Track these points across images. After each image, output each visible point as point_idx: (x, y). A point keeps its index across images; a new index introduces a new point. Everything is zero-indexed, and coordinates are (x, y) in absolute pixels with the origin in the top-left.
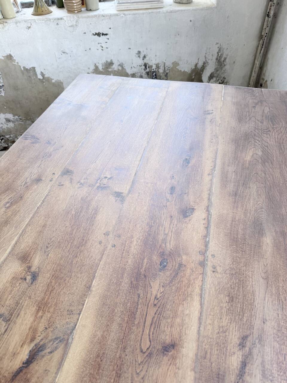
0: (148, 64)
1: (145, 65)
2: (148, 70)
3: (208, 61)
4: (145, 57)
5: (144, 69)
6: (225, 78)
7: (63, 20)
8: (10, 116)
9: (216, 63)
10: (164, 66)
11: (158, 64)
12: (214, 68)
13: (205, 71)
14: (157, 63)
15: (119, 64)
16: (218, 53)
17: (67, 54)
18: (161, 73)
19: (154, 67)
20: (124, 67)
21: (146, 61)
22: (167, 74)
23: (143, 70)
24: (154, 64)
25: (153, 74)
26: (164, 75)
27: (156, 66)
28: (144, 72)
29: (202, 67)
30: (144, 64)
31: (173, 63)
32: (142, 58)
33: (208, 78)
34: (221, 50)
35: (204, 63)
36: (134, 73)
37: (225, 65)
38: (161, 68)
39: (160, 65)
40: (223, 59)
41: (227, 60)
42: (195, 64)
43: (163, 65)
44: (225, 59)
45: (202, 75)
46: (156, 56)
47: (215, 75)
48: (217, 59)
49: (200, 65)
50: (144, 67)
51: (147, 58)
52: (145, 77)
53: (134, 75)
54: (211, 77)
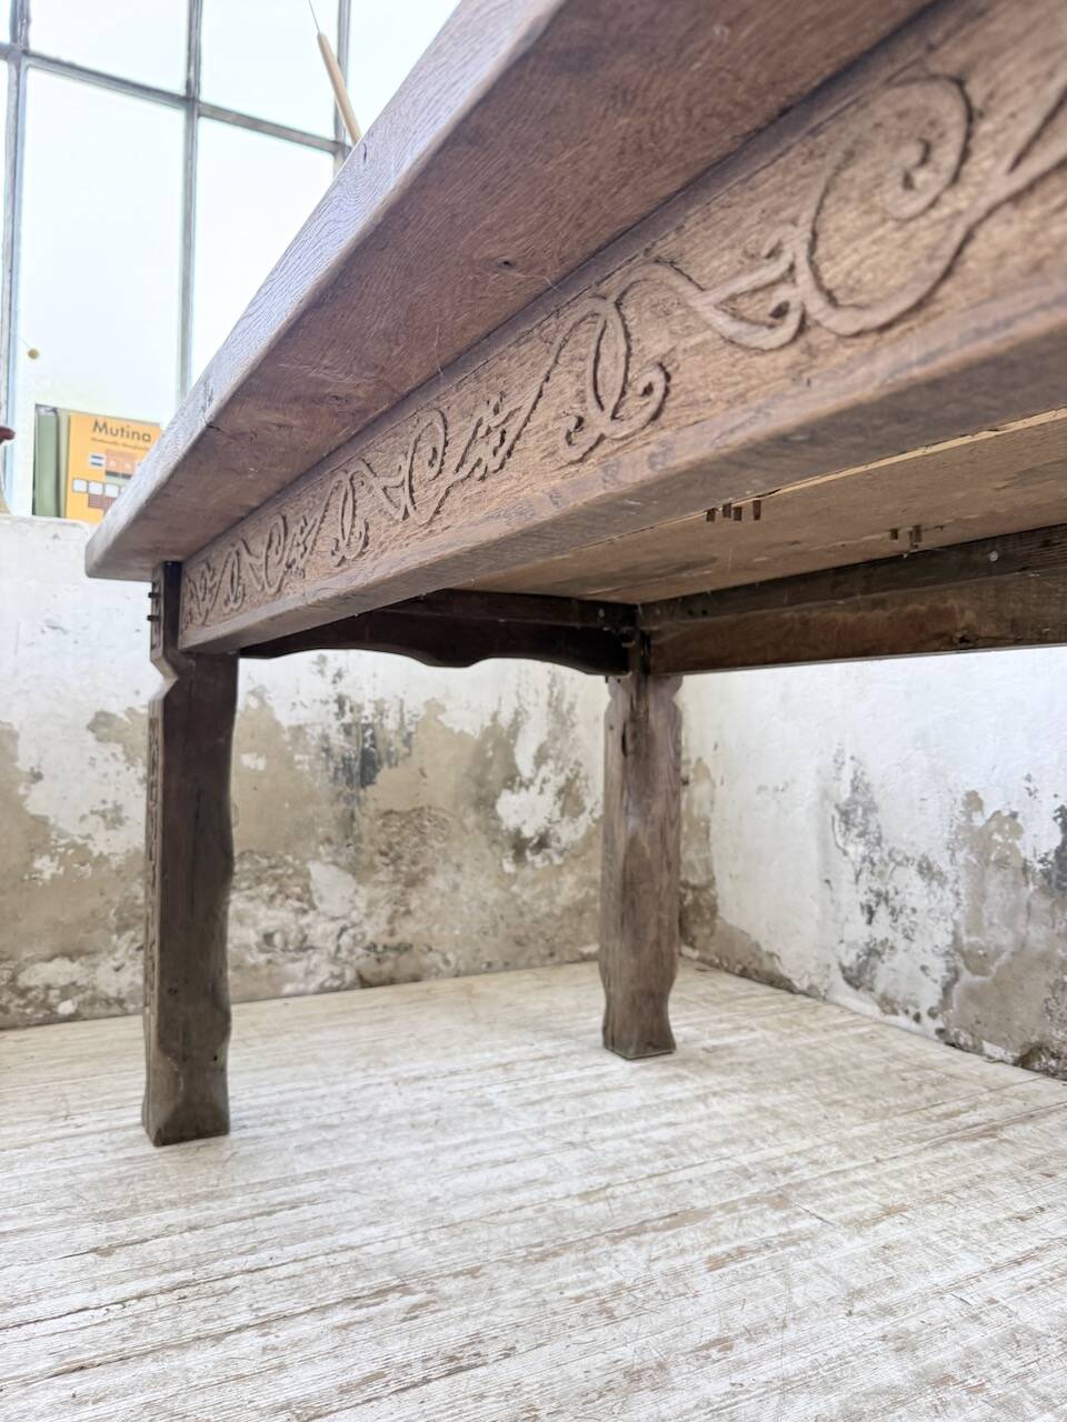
0: (348, 697)
1: (340, 701)
2: (348, 718)
3: (527, 708)
4: (339, 675)
5: (337, 714)
6: (578, 763)
7: (76, 529)
9: (551, 717)
10: (401, 709)
11: (382, 701)
12: (546, 730)
13: (520, 736)
14: (377, 698)
15: (251, 688)
16: (551, 687)
17: (65, 632)
18: (391, 732)
19: (369, 710)
20: (268, 701)
21: (342, 688)
22: (410, 735)
23: (331, 719)
24: (370, 701)
25: (364, 732)
26: (399, 738)
27: (376, 709)
28: (336, 724)
29: (511, 726)
30: (335, 697)
31: (427, 704)
32: (329, 678)
33: (531, 760)
34: (558, 680)
35: (517, 713)
36: (302, 722)
37: (573, 725)
38: (391, 714)
39: (386, 706)
40: (565, 706)
41: (578, 710)
42: (491, 712)
43: (397, 708)
44: (572, 706)
45: (516, 750)
46: (375, 676)
47: (552, 752)
48: (550, 705)
49: (505, 718)
50: (335, 708)
51: (347, 680)
52: (338, 740)
53: (298, 730)
54: (541, 758)
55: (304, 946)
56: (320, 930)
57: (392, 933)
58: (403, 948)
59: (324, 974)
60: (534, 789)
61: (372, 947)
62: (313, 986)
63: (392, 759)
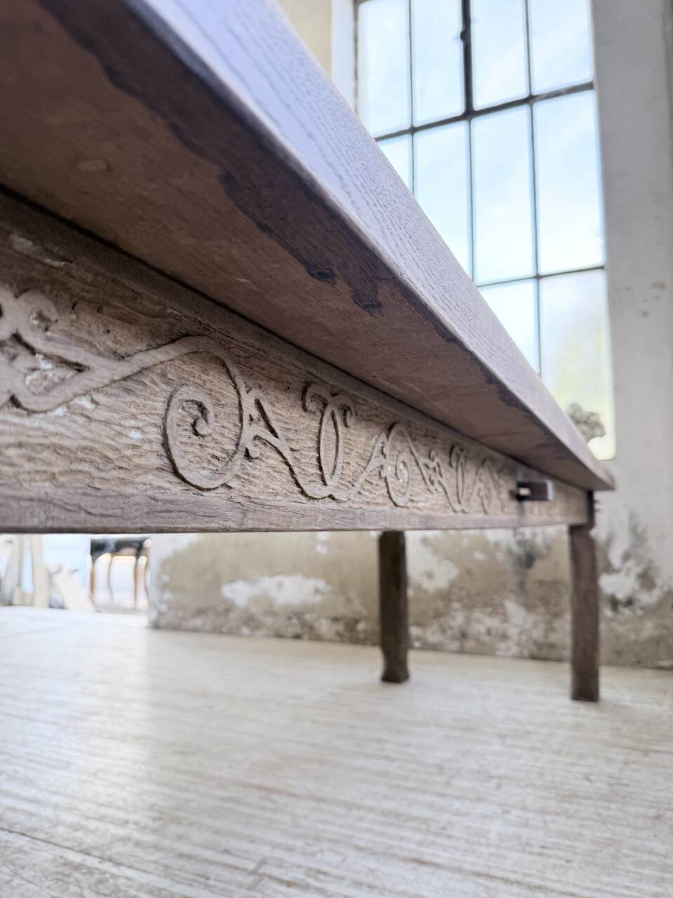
2: (519, 537)
8: (321, 584)
9: (631, 535)
12: (628, 543)
13: (612, 546)
16: (630, 520)
23: (510, 538)
26: (544, 547)
28: (514, 541)
33: (620, 558)
34: (635, 516)
36: (497, 540)
37: (646, 540)
40: (641, 529)
41: (649, 532)
44: (645, 529)
47: (633, 554)
48: (630, 529)
49: (602, 536)
52: (515, 548)
53: (497, 545)
54: (626, 557)
55: (504, 637)
56: (512, 631)
57: (546, 637)
58: (552, 646)
59: (514, 650)
60: (623, 573)
61: (536, 643)
62: (510, 654)
63: (542, 557)
